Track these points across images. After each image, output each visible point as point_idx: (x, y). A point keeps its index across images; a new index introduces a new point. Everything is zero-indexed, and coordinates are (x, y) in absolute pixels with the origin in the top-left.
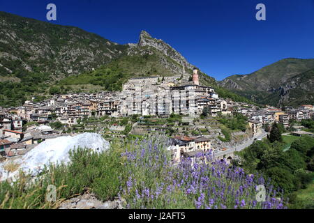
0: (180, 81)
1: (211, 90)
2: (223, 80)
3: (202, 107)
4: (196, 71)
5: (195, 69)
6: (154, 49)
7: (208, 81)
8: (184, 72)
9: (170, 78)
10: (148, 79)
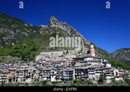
0: (80, 54)
1: (105, 61)
2: (114, 52)
3: (99, 74)
4: (92, 46)
5: (91, 44)
6: (60, 29)
7: (102, 53)
8: (83, 46)
9: (73, 51)
10: (56, 52)
